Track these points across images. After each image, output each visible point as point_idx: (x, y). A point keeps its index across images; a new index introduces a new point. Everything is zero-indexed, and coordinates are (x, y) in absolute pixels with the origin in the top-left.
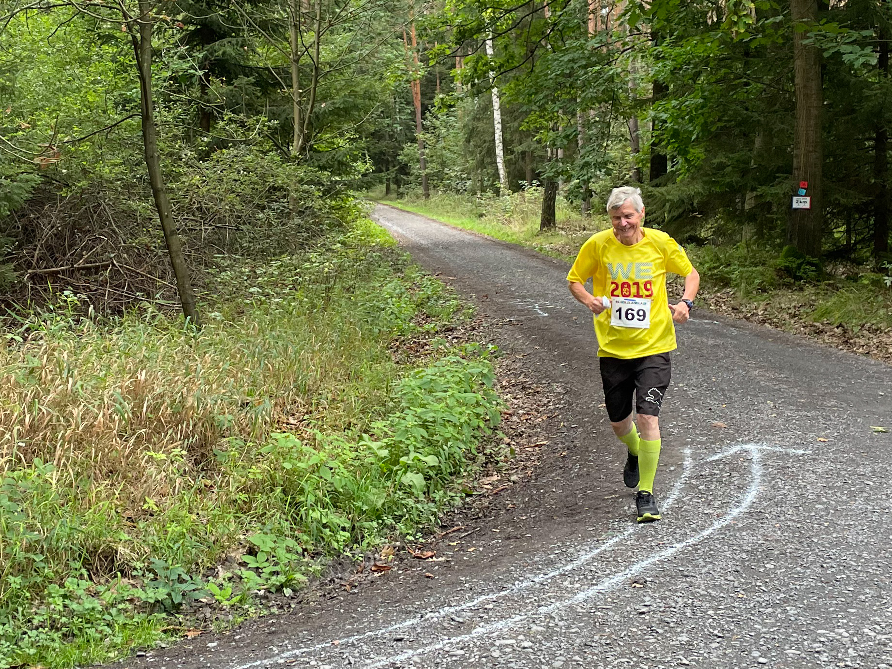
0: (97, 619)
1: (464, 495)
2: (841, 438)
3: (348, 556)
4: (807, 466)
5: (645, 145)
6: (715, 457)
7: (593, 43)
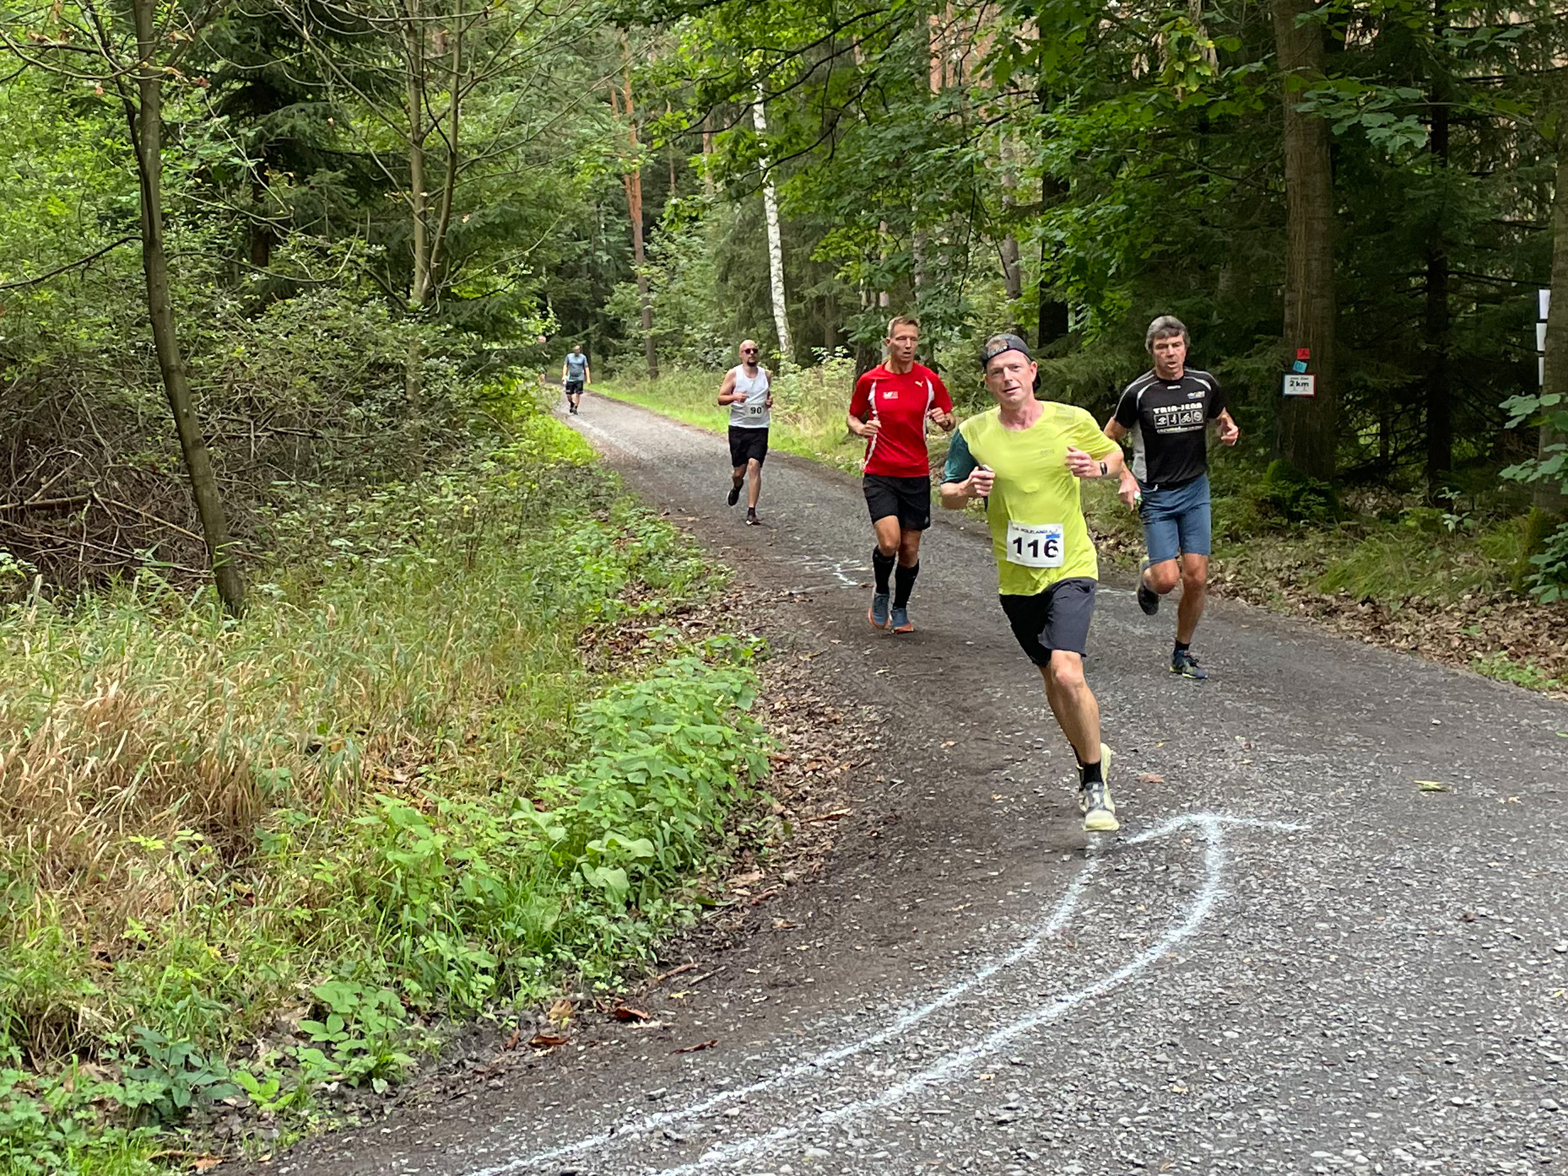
0: (36, 1139)
1: (699, 907)
2: (1362, 802)
3: (491, 1021)
4: (1304, 853)
5: (1030, 285)
6: (1142, 838)
7: (936, 109)
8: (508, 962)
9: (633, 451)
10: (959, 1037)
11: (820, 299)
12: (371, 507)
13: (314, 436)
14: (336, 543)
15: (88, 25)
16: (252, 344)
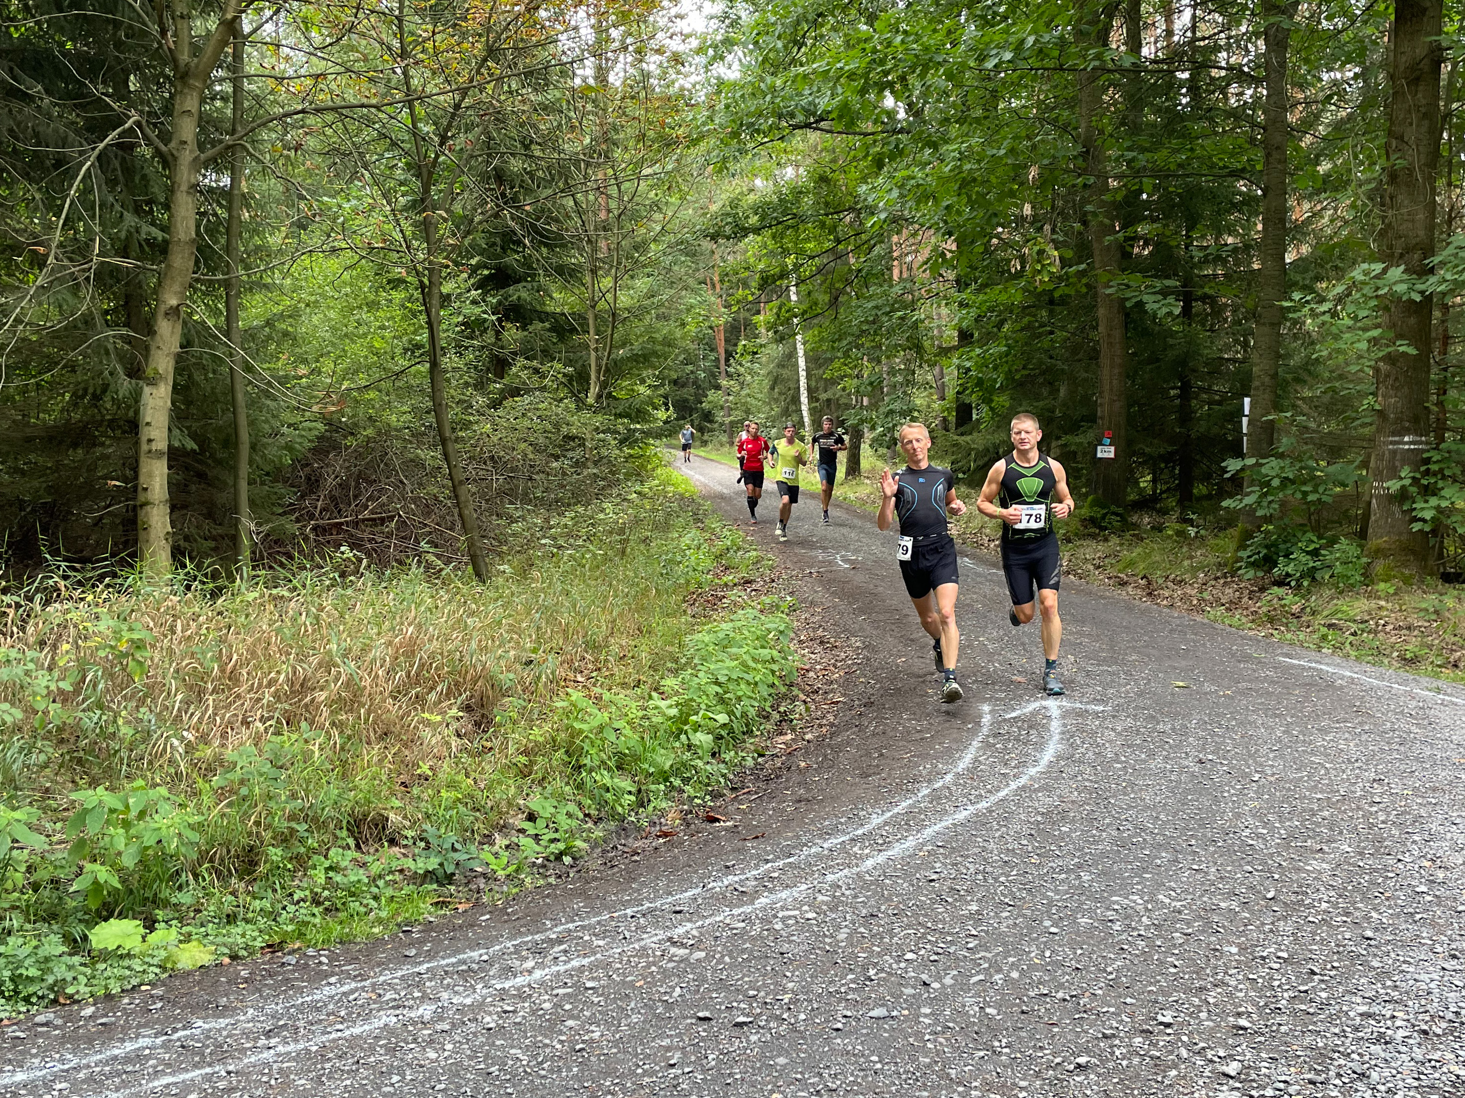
0: (362, 892)
1: (756, 755)
2: (1141, 693)
3: (633, 822)
4: (1107, 723)
5: (950, 393)
6: (1014, 715)
7: (897, 290)
8: (643, 788)
9: (719, 488)
10: (907, 831)
11: (829, 401)
12: (564, 521)
13: (531, 479)
14: (543, 541)
15: (398, 236)
16: (494, 424)
